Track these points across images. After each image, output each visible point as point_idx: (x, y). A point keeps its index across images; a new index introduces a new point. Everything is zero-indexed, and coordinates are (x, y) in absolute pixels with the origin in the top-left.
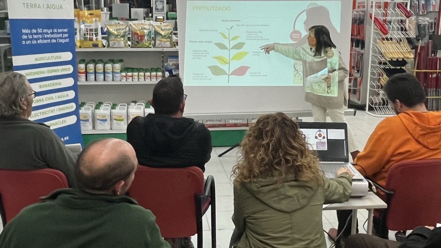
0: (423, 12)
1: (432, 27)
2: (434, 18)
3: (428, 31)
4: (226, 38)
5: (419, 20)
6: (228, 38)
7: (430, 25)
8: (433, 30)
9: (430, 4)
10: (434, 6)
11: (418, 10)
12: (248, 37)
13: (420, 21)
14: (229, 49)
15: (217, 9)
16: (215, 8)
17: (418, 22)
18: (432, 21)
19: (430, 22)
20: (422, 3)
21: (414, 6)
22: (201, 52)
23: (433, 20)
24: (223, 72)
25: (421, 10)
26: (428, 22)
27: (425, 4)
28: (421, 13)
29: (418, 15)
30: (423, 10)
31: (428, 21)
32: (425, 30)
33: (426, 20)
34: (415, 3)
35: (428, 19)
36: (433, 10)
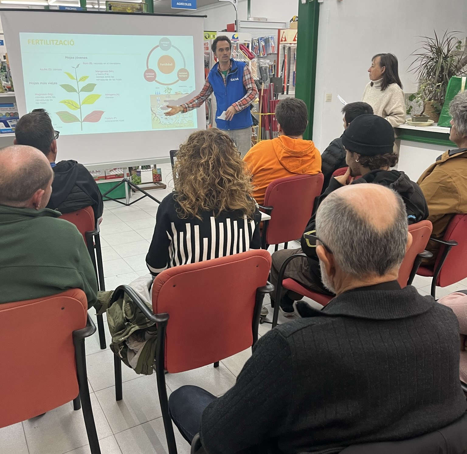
0: (263, 54)
1: (272, 70)
2: (274, 61)
3: (269, 74)
4: (73, 78)
5: (260, 63)
6: (75, 79)
7: (270, 68)
8: (274, 73)
9: (269, 46)
10: (273, 47)
11: (258, 52)
12: (98, 77)
13: (262, 63)
14: (78, 92)
15: (58, 43)
16: (55, 42)
17: (259, 65)
18: (272, 64)
19: (270, 64)
20: (262, 44)
21: (255, 48)
22: (45, 96)
23: (273, 62)
24: (75, 119)
25: (262, 52)
26: (268, 65)
27: (264, 45)
28: (262, 56)
29: (259, 57)
30: (263, 52)
31: (268, 63)
32: (266, 73)
33: (266, 63)
34: (255, 44)
35: (268, 61)
36: (272, 52)
